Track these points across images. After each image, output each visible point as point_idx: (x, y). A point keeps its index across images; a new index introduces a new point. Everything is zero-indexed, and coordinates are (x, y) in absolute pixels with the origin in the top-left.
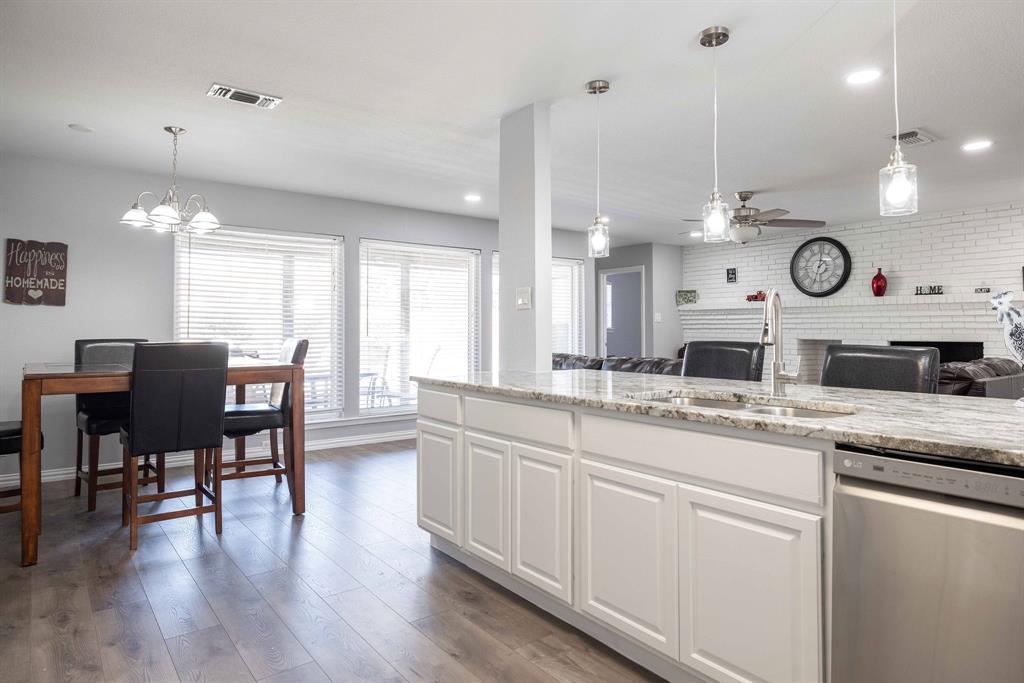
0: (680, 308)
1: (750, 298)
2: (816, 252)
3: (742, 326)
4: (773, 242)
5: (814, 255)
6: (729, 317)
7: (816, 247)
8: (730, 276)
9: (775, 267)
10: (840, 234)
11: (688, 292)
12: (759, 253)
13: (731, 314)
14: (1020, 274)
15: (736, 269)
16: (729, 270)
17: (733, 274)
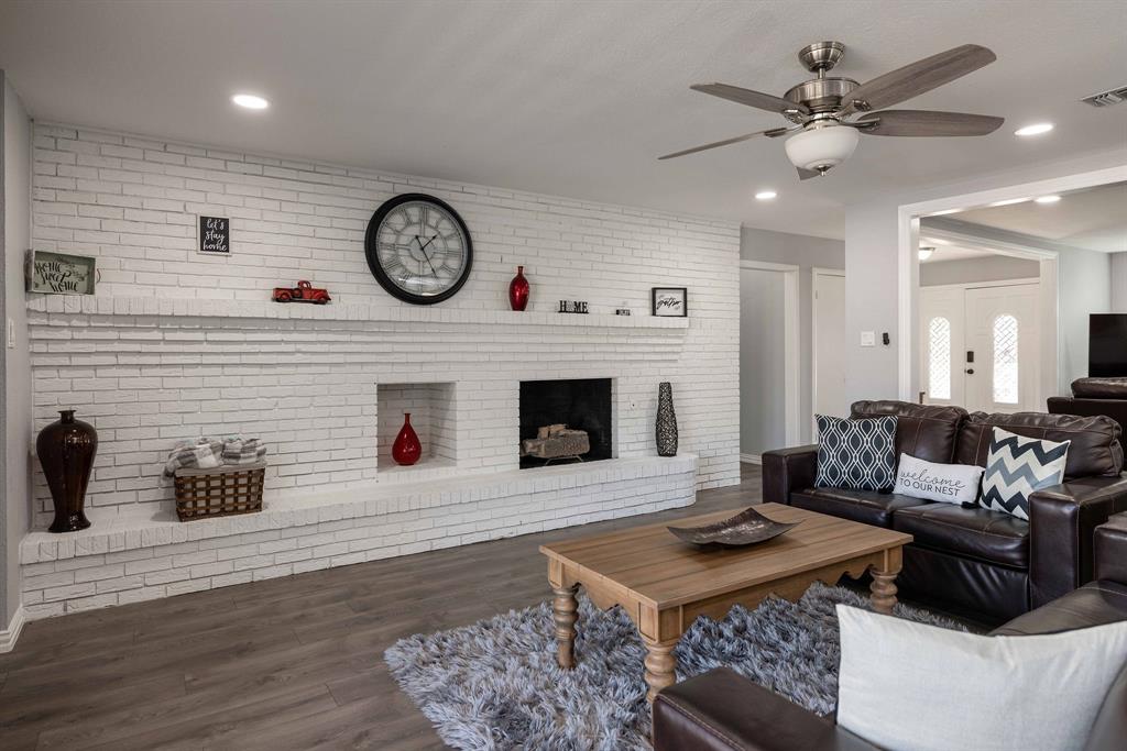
0: (37, 304)
1: (283, 296)
2: (414, 219)
3: (245, 359)
4: (326, 179)
5: (409, 223)
6: (211, 336)
7: (414, 211)
8: (210, 235)
9: (331, 233)
10: (461, 197)
11: (63, 258)
12: (293, 197)
13: (221, 329)
14: (648, 296)
15: (226, 221)
16: (204, 220)
17: (218, 232)
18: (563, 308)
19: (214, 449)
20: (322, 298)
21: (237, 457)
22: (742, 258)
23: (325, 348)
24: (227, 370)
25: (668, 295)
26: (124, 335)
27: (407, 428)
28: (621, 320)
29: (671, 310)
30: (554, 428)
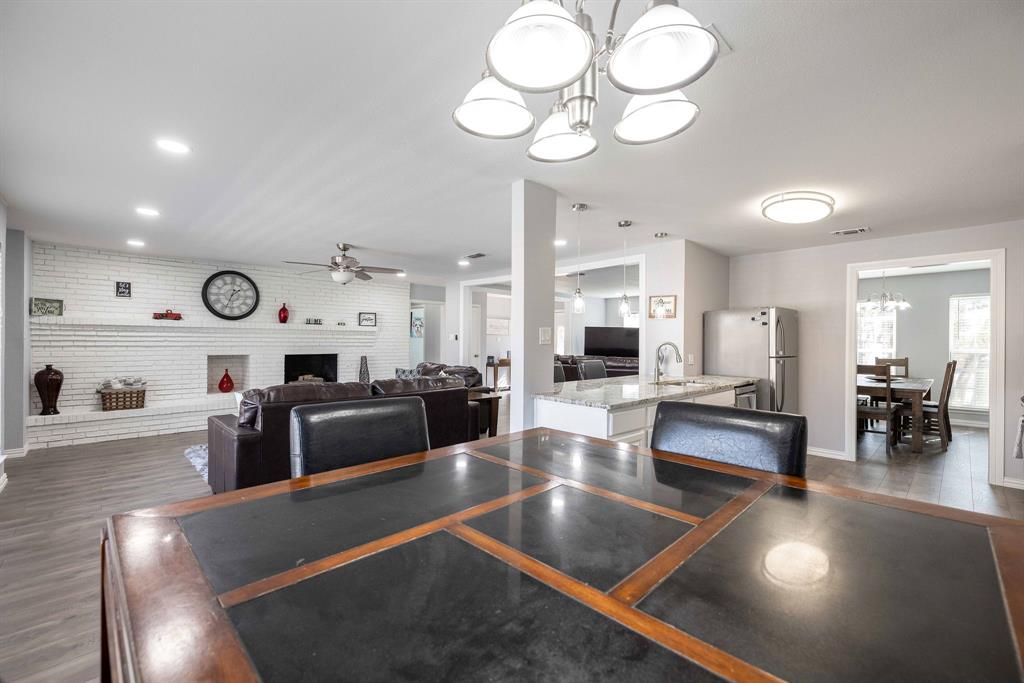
0: (35, 320)
1: (158, 316)
2: (228, 282)
3: (138, 344)
4: (183, 265)
5: (225, 284)
7: (228, 279)
8: (121, 290)
9: (184, 289)
11: (47, 300)
12: (164, 273)
13: (126, 331)
14: (357, 316)
15: (129, 284)
16: (118, 283)
17: (125, 288)
18: (308, 322)
19: (120, 382)
20: (178, 317)
21: (131, 385)
22: (411, 297)
23: (180, 339)
24: (129, 349)
25: (367, 316)
26: (77, 333)
27: (227, 376)
28: (341, 328)
29: (369, 323)
30: (306, 377)
